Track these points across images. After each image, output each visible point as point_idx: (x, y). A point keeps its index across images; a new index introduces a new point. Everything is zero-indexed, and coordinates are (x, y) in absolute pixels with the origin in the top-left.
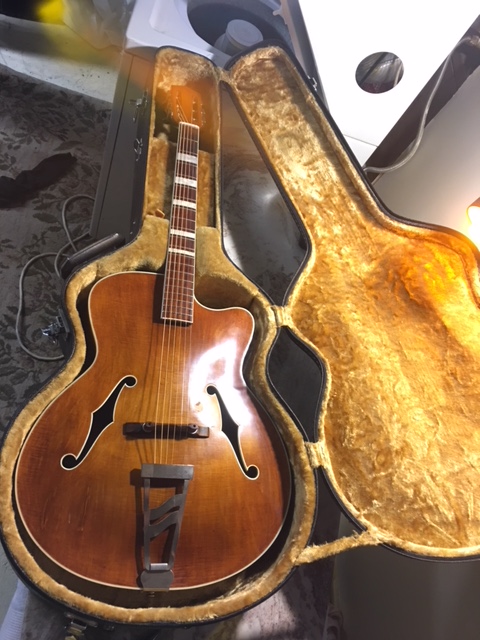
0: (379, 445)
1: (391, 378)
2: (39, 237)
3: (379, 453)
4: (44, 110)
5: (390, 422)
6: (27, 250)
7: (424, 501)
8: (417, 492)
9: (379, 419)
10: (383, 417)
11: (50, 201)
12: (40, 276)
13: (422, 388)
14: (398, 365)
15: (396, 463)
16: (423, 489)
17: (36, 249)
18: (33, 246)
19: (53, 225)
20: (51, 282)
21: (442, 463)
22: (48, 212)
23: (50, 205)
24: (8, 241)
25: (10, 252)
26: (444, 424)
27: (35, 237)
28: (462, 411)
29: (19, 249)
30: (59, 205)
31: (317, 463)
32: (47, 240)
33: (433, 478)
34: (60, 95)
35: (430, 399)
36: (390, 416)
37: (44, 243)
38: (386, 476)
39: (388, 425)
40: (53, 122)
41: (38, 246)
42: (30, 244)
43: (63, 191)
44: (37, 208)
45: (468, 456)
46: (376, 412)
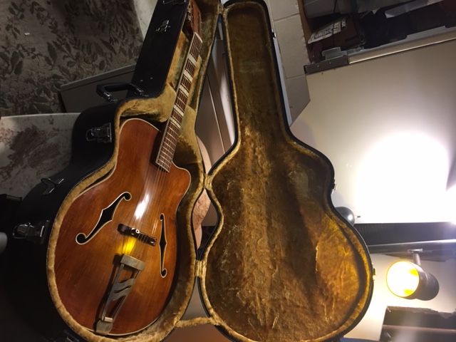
0: (236, 272)
1: (258, 235)
2: (36, 53)
3: (234, 277)
4: (121, 23)
5: (248, 261)
6: (20, 48)
7: (250, 310)
8: (247, 305)
9: (242, 257)
10: (245, 257)
11: (65, 49)
12: (6, 65)
13: (274, 245)
14: (265, 228)
15: (242, 284)
16: (252, 303)
17: (25, 54)
18: (26, 51)
19: (51, 59)
20: (7, 76)
21: (270, 292)
22: (58, 51)
23: (63, 51)
24: (18, 31)
25: (11, 37)
26: (279, 270)
27: (34, 50)
28: (292, 265)
29: (17, 42)
30: (67, 57)
31: (198, 275)
32: (36, 59)
33: (261, 299)
34: (135, 28)
35: (276, 253)
36: (249, 257)
37: (33, 58)
38: (234, 291)
39: (245, 262)
40: (117, 31)
41: (28, 54)
42: (25, 48)
43: (78, 56)
44: (55, 43)
45: (285, 292)
46: (241, 252)
